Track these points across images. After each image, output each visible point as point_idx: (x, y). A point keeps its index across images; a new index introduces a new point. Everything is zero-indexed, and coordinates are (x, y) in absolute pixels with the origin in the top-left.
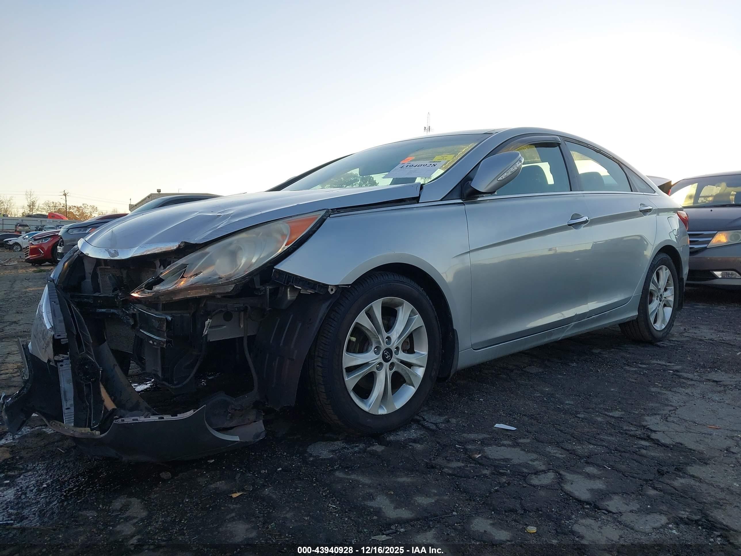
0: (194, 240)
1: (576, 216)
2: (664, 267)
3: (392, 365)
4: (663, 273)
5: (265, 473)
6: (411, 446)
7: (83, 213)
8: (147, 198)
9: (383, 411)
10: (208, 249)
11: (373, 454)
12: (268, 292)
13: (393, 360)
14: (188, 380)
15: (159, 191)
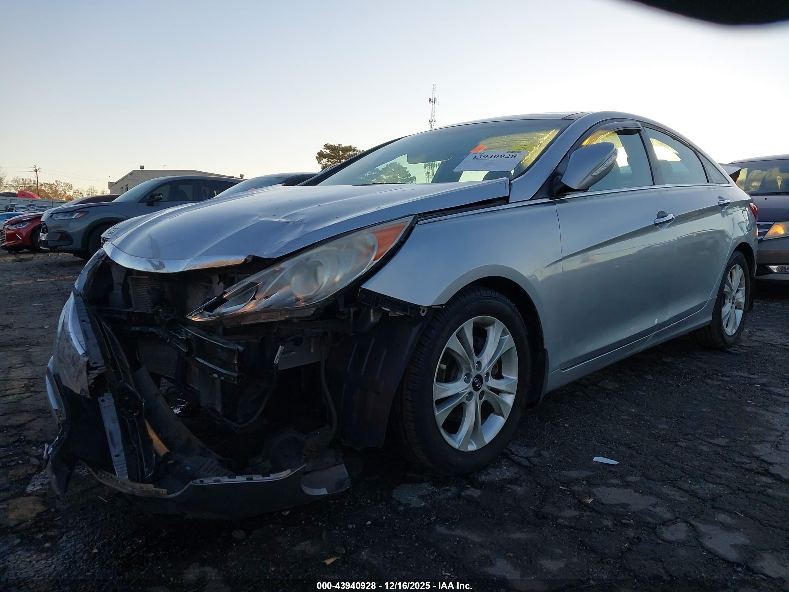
0: (265, 254)
1: (661, 215)
2: (738, 266)
3: (482, 393)
4: (736, 273)
5: (353, 528)
6: (509, 488)
7: (56, 191)
8: (129, 176)
9: (472, 447)
10: (283, 265)
11: (470, 500)
12: (352, 315)
13: (484, 388)
14: (256, 417)
15: (142, 167)
